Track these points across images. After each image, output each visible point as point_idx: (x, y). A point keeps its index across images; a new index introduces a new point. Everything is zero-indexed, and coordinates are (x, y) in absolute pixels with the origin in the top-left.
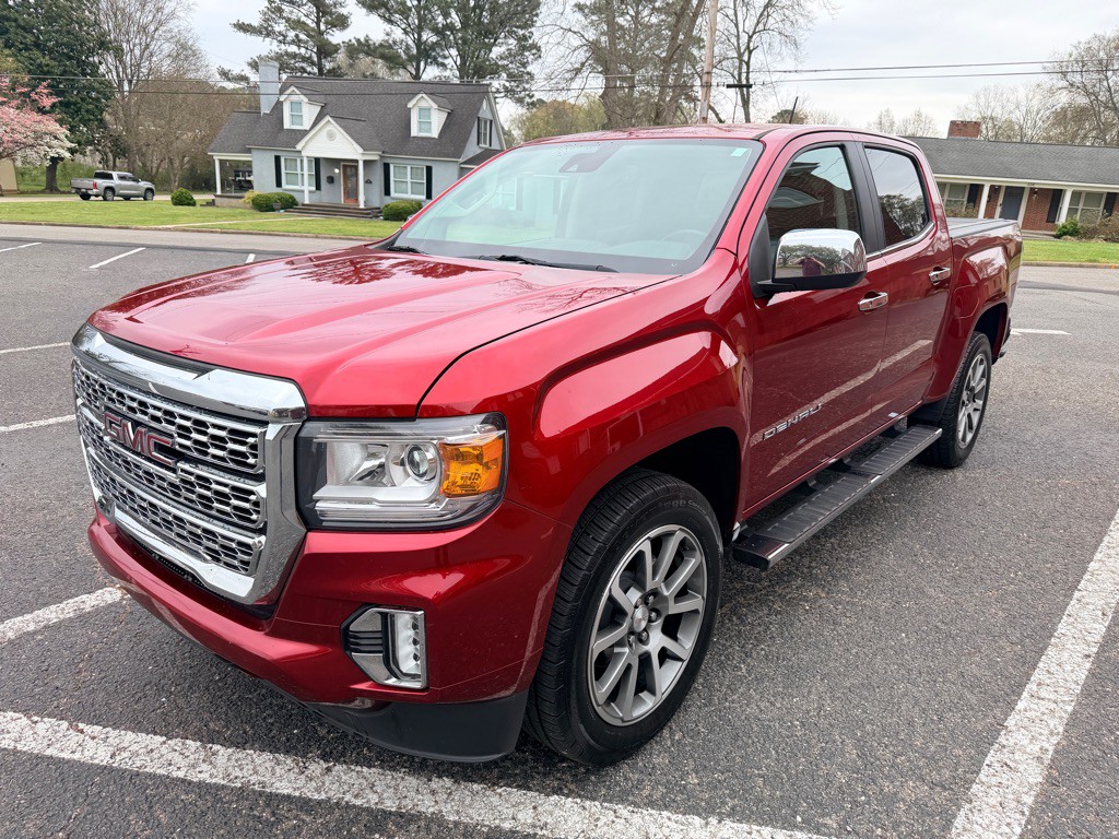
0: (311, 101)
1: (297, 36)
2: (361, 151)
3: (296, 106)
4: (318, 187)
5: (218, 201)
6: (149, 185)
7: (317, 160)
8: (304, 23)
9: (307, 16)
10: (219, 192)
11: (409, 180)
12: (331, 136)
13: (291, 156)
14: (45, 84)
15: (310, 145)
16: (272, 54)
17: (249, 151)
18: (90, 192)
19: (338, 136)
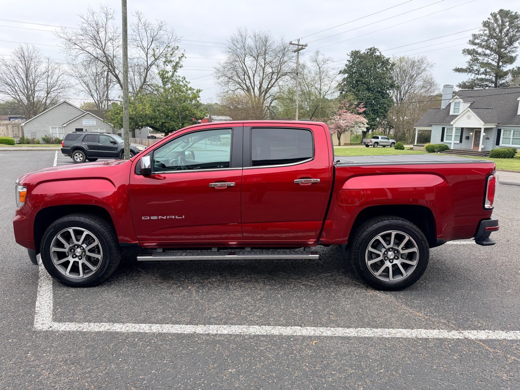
0: (465, 101)
1: (485, 70)
2: (483, 123)
3: (457, 104)
4: (461, 141)
5: (415, 147)
6: (393, 141)
7: (462, 129)
8: (490, 64)
9: (493, 60)
10: (415, 144)
11: (511, 137)
12: (469, 117)
13: (449, 127)
14: (362, 104)
15: (457, 122)
16: (470, 80)
17: (431, 126)
18: (369, 144)
19: (473, 117)
